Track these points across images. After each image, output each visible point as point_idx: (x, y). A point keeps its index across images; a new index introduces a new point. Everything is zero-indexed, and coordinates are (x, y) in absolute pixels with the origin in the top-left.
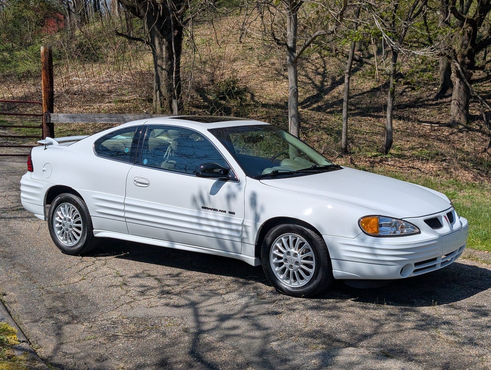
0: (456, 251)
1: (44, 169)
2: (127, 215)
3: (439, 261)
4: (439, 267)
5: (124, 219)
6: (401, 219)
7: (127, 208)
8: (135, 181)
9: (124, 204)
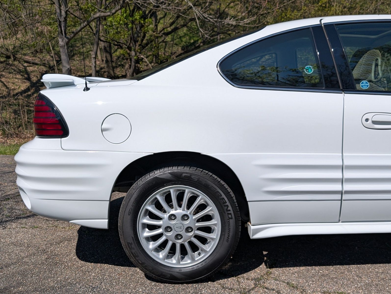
1: (104, 126)
2: (348, 187)
5: (338, 197)
7: (348, 174)
8: (367, 120)
9: (342, 168)
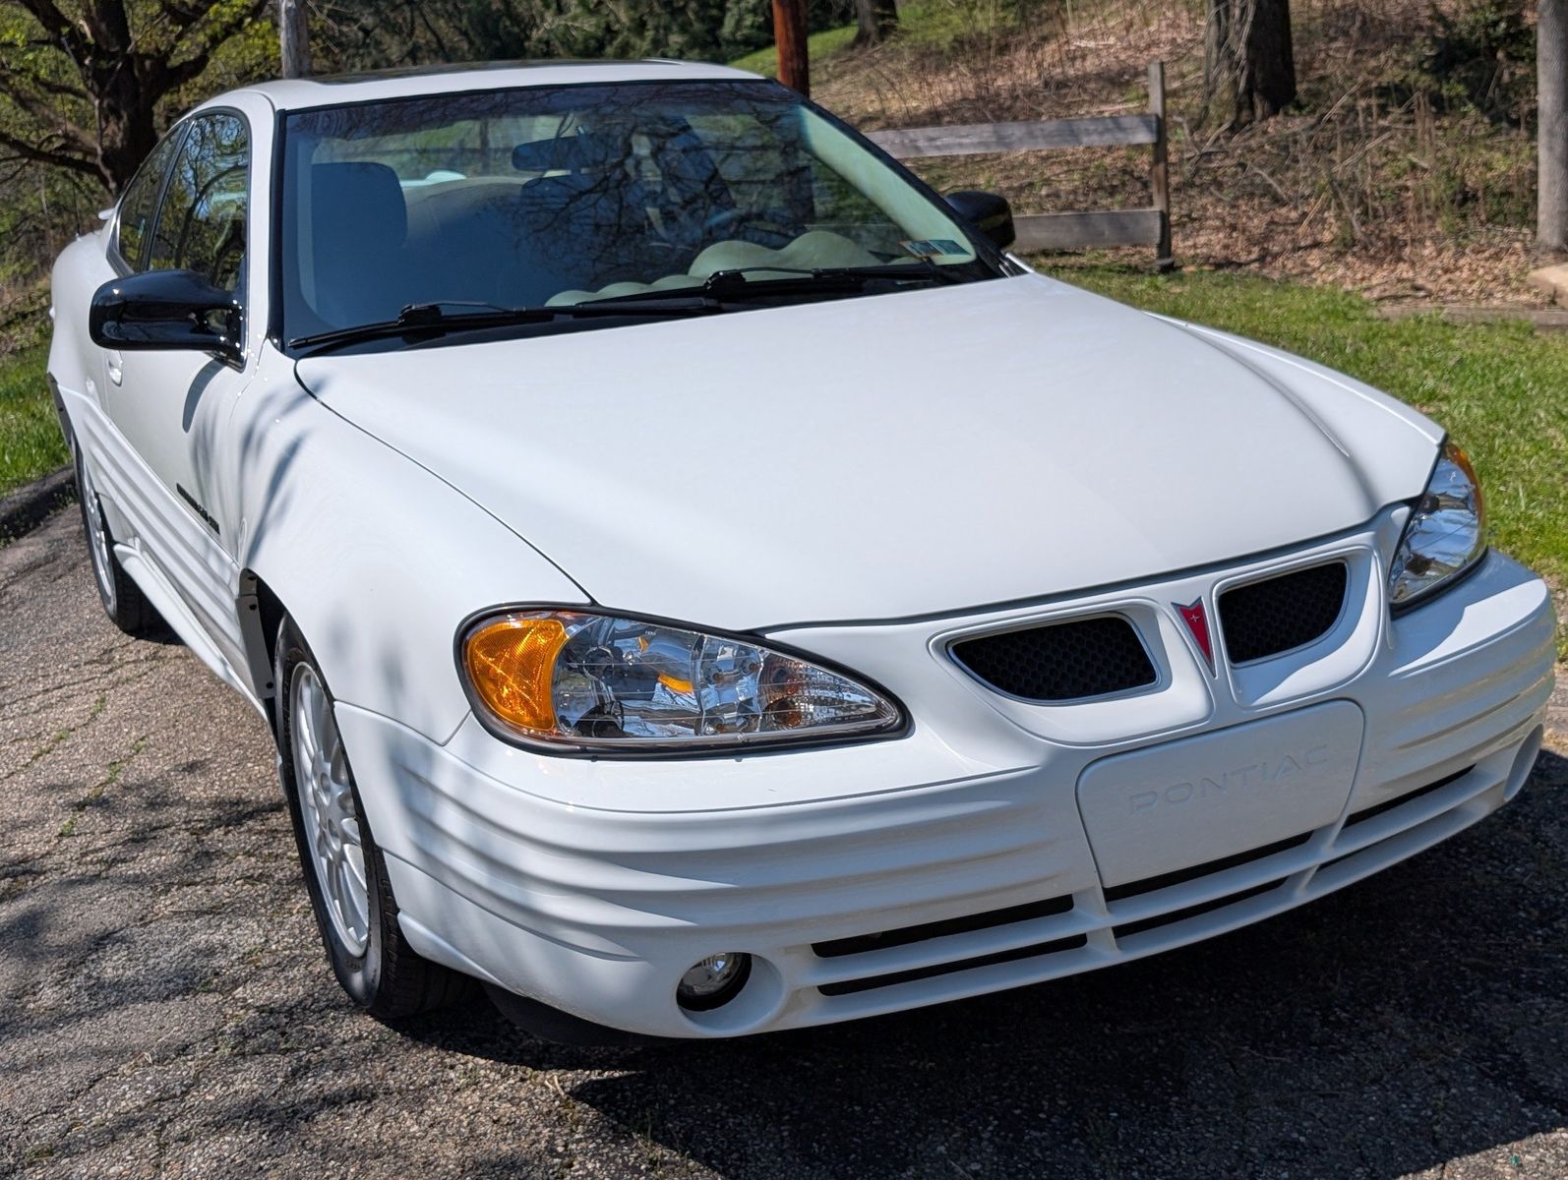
0: (1325, 829)
3: (1095, 919)
4: (1107, 955)
6: (754, 636)
